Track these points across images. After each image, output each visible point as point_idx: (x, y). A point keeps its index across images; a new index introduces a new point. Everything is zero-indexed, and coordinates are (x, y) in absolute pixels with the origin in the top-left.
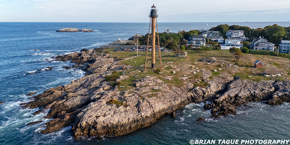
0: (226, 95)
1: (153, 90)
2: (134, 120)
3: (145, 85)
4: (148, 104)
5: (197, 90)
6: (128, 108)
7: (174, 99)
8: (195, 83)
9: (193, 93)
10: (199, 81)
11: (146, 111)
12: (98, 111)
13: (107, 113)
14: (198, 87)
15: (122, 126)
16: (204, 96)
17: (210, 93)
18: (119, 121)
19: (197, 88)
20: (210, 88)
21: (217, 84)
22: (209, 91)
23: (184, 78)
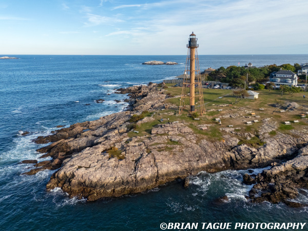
0: (288, 165)
1: (170, 142)
2: (123, 181)
3: (163, 132)
4: (152, 160)
5: (240, 150)
6: (122, 162)
7: (197, 159)
8: (242, 139)
9: (234, 153)
10: (250, 136)
11: (145, 170)
12: (83, 161)
13: (92, 165)
14: (245, 146)
15: (102, 186)
16: (252, 160)
17: (263, 157)
18: (100, 179)
19: (243, 147)
20: (265, 150)
21: (280, 145)
22: (263, 154)
23: (227, 130)
